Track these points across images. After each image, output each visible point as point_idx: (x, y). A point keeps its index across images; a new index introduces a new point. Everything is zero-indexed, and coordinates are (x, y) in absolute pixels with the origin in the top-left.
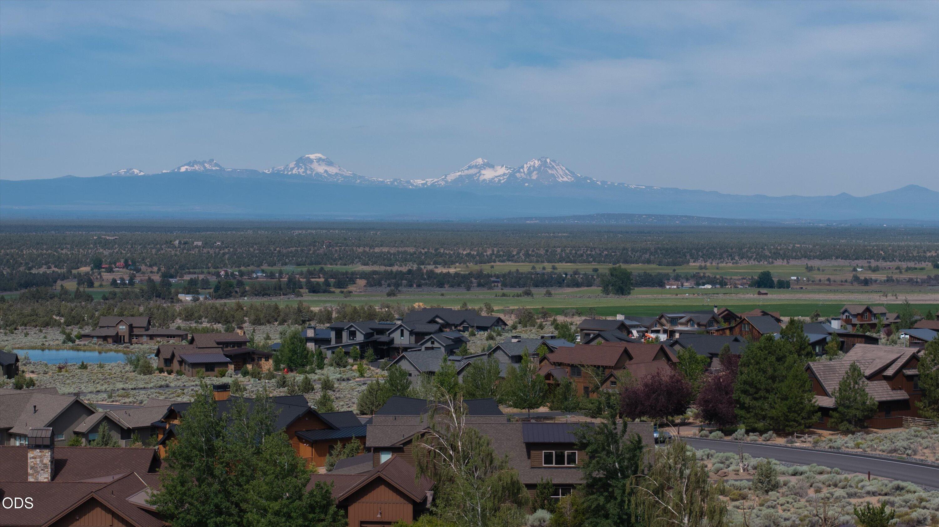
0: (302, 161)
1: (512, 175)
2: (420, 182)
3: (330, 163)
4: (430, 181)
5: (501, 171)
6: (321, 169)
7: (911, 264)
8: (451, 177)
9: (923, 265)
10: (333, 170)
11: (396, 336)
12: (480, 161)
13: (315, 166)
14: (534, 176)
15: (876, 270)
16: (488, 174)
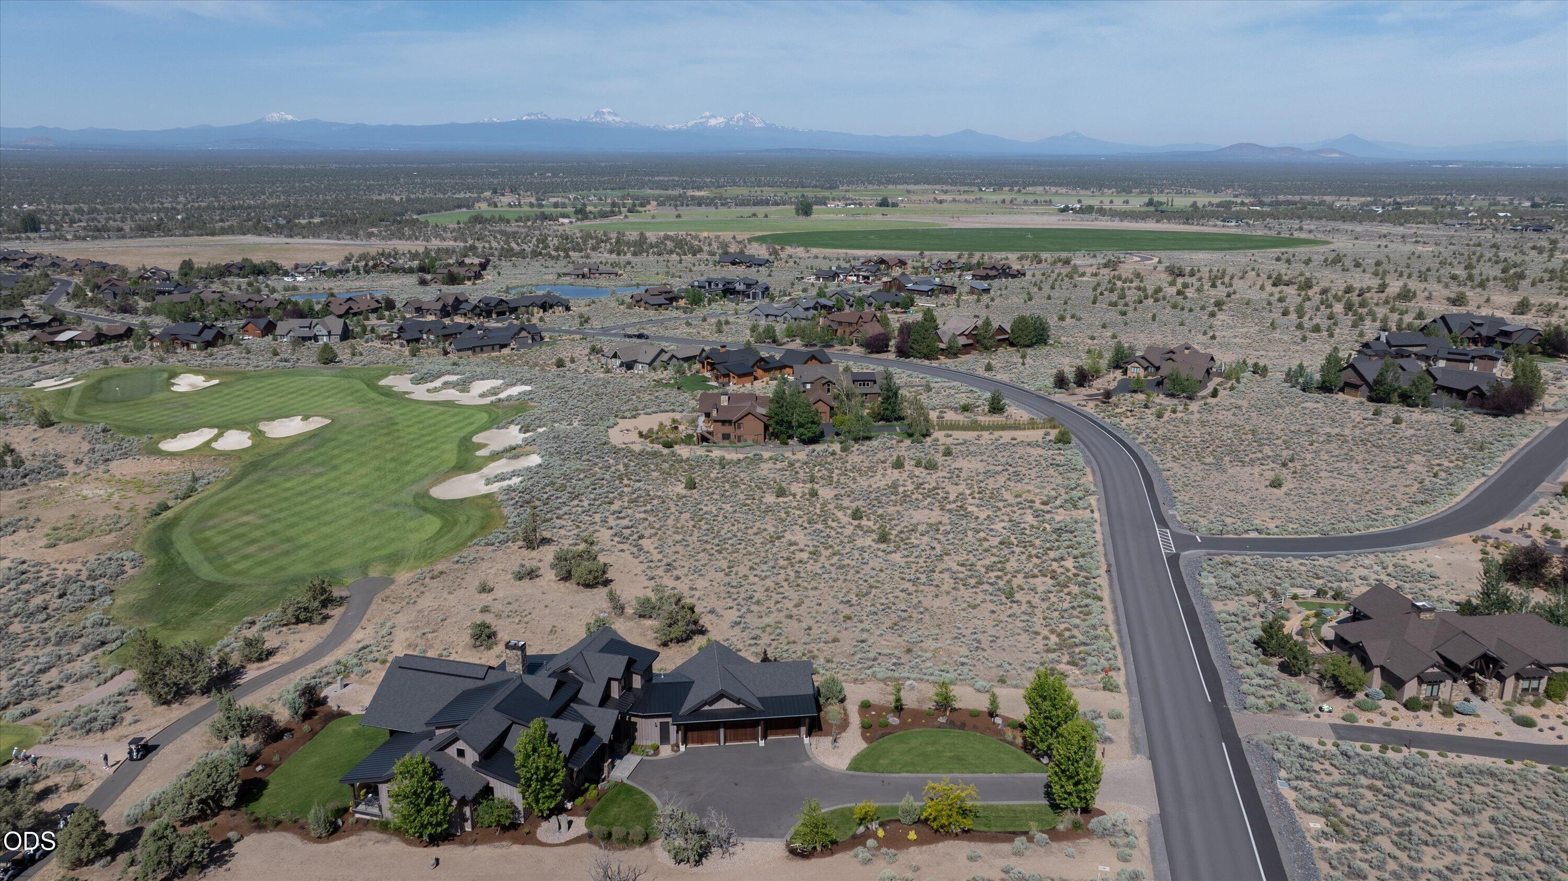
0: (599, 114)
1: (727, 122)
2: (671, 127)
3: (616, 115)
4: (677, 126)
5: (721, 120)
6: (610, 118)
7: (966, 188)
8: (690, 124)
9: (973, 188)
10: (618, 119)
11: (737, 285)
12: (707, 114)
13: (607, 116)
14: (741, 123)
15: (946, 192)
16: (713, 122)
